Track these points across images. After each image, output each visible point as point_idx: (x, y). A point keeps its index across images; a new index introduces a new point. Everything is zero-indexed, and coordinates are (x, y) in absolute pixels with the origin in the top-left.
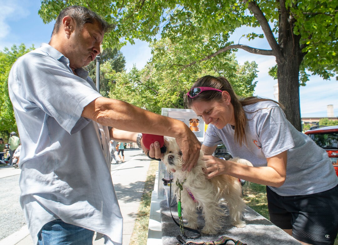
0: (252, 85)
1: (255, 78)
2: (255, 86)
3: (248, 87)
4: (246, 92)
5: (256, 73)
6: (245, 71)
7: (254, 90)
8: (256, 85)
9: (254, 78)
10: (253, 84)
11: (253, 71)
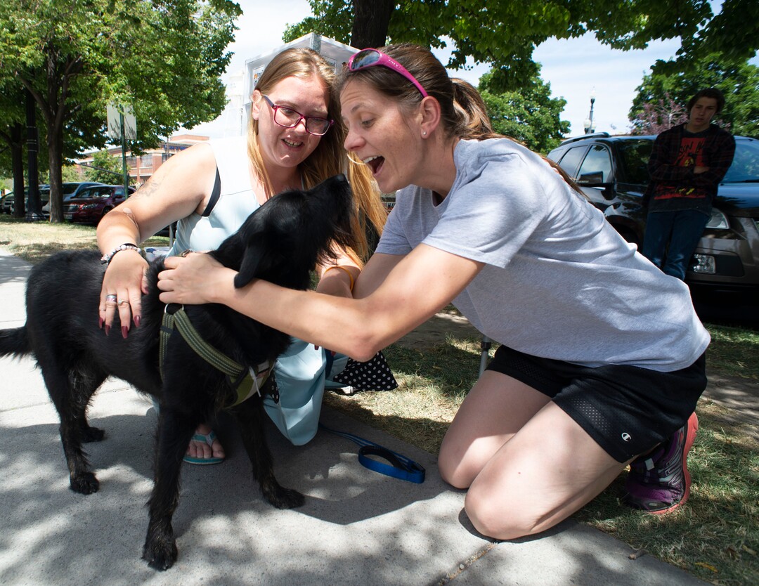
0: (221, 60)
1: (230, 44)
2: (226, 61)
3: (213, 60)
4: (208, 71)
5: (232, 31)
6: (210, 22)
7: (225, 72)
8: (231, 60)
9: (228, 42)
10: (223, 56)
11: (226, 24)
